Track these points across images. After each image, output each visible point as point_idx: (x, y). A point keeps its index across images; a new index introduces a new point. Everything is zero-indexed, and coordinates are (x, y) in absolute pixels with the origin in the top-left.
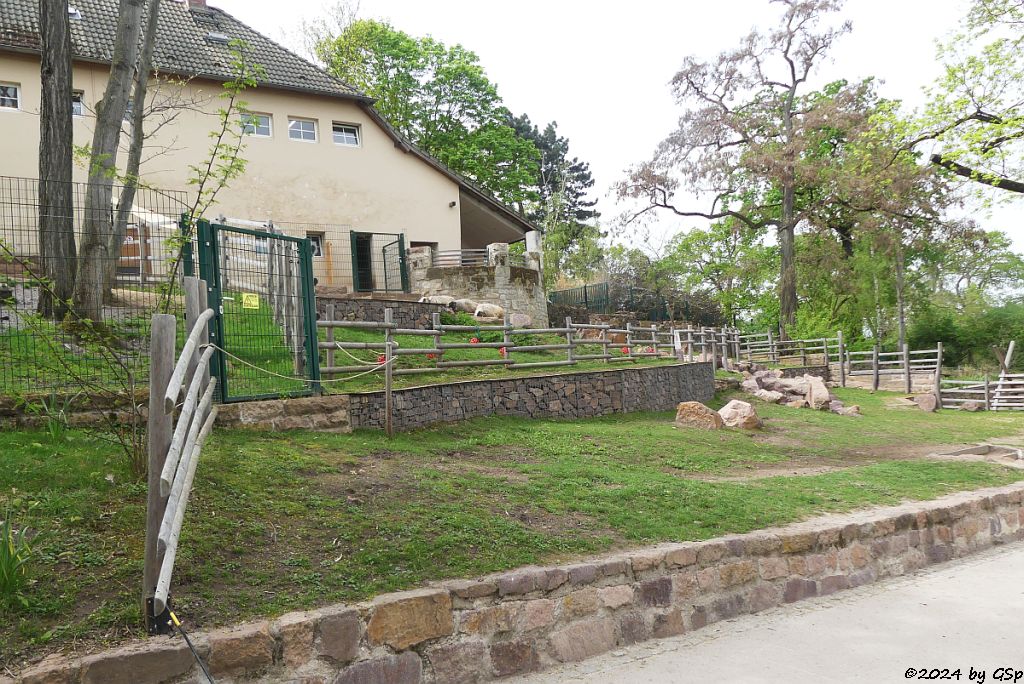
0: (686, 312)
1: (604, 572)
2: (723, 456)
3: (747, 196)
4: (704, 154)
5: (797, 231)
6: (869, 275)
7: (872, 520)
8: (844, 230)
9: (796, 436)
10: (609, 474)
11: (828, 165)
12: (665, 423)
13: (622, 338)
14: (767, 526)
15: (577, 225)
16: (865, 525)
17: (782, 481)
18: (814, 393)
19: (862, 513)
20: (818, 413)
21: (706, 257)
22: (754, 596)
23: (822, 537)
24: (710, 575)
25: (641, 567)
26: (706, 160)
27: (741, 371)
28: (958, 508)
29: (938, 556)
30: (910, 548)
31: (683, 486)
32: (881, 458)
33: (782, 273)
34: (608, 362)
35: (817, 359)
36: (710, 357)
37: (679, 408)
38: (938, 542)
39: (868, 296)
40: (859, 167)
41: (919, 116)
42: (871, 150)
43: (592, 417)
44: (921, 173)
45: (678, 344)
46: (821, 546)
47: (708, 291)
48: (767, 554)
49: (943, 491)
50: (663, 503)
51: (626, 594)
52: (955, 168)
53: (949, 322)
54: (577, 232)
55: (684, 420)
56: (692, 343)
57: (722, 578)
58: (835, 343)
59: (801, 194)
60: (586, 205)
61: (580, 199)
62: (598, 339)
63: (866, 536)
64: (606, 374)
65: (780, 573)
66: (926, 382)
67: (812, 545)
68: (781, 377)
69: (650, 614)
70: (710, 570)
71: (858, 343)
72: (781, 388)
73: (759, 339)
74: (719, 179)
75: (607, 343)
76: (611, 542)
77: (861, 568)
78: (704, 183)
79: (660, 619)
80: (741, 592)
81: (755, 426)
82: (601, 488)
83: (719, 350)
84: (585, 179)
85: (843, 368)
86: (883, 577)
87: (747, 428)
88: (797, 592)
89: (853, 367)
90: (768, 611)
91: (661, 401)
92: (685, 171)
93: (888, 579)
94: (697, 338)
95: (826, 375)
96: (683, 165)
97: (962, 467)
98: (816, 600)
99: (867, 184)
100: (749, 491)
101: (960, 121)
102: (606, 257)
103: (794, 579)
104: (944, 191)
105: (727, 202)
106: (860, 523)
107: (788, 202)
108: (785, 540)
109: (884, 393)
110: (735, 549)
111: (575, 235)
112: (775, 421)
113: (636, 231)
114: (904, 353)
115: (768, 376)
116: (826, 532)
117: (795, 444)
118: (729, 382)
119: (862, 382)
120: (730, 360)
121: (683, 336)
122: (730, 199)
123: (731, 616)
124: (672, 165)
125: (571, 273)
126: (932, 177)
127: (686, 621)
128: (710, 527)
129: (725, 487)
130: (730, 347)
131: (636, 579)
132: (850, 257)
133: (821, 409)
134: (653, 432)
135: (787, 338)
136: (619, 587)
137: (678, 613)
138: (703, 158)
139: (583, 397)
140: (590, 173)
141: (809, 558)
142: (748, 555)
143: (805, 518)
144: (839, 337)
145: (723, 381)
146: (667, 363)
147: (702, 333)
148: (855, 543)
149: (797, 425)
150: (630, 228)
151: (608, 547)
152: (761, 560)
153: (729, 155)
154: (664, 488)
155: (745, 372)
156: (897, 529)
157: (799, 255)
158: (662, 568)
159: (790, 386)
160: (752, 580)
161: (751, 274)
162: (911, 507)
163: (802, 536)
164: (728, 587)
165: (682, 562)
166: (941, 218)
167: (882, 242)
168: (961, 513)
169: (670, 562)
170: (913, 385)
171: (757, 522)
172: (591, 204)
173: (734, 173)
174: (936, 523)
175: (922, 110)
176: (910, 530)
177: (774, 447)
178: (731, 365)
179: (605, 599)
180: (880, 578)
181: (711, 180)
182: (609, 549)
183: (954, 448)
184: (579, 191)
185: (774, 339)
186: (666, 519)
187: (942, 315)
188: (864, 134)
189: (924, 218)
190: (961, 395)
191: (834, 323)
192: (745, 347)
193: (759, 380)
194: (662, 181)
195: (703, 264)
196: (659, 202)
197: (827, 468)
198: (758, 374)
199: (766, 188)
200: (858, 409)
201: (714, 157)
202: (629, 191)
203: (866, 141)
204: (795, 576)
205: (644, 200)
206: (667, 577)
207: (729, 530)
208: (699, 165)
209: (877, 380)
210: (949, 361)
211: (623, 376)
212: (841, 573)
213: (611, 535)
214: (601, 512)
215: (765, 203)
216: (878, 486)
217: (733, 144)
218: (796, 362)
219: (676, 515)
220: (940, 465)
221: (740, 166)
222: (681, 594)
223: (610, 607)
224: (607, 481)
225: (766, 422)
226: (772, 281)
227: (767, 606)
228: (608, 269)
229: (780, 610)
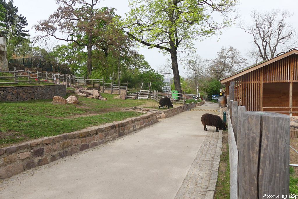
0: (59, 69)
1: (20, 148)
2: (66, 112)
3: (78, 36)
4: (66, 21)
5: (92, 49)
6: (111, 63)
7: (105, 127)
8: (106, 50)
9: (89, 106)
10: (26, 118)
11: (102, 30)
12: (49, 103)
13: (36, 76)
14: (76, 131)
15: (21, 38)
16: (103, 128)
17: (82, 118)
18: (95, 94)
19: (103, 125)
20: (96, 100)
21: (66, 53)
22: (71, 150)
23: (91, 132)
24: (57, 145)
25: (33, 145)
26: (66, 23)
27: (75, 88)
28: (126, 122)
29: (121, 135)
30: (114, 133)
31: (51, 121)
32: (110, 111)
33: (88, 60)
34: (30, 83)
35: (97, 85)
36: (65, 83)
37: (54, 98)
38: (121, 131)
39: (111, 68)
40: (109, 32)
41: (124, 21)
42: (113, 28)
43: (23, 101)
44: (125, 36)
45: (55, 79)
46: (91, 134)
47: (67, 64)
48: (75, 138)
49: (123, 119)
50: (44, 126)
51: (28, 154)
52: (132, 36)
53: (130, 77)
54: (21, 40)
55: (55, 102)
56: (60, 79)
57: (61, 146)
58: (102, 80)
59: (94, 38)
60: (25, 31)
61: (22, 29)
62: (27, 76)
63: (103, 131)
64: (28, 87)
65: (79, 143)
66: (124, 92)
67: (89, 134)
68: (87, 90)
69: (36, 160)
70: (57, 144)
71: (108, 81)
72: (86, 93)
73: (81, 78)
74: (70, 29)
75: (29, 77)
76: (24, 139)
77: (101, 139)
78: (65, 30)
79: (40, 161)
80: (67, 149)
81: (77, 103)
82: (22, 123)
83: (68, 81)
84: (25, 23)
85: (104, 88)
86: (107, 141)
87: (75, 104)
88: (83, 148)
89: (106, 87)
90: (75, 154)
91: (48, 96)
92: (59, 25)
93: (108, 142)
94: (62, 77)
95: (99, 90)
96: (58, 23)
97: (129, 112)
98: (89, 149)
99: (111, 37)
100: (72, 121)
101: (134, 24)
102: (33, 50)
103: (83, 144)
104: (130, 42)
105: (73, 37)
106: (102, 128)
107: (90, 40)
108: (80, 134)
109: (114, 95)
110: (65, 138)
111: (20, 41)
112: (83, 102)
113: (42, 42)
114: (119, 84)
115: (83, 89)
116: (92, 131)
117: (88, 108)
118: (71, 91)
119: (108, 92)
120: (72, 85)
121: (57, 76)
122: (74, 36)
123: (63, 157)
124: (55, 23)
125: (19, 54)
126: (128, 38)
127: (49, 160)
128: (58, 132)
129: (64, 120)
130: (72, 81)
131: (31, 149)
132: (106, 57)
133: (97, 99)
134: (44, 105)
135: (89, 79)
136: (25, 152)
137: (46, 158)
138: (65, 22)
139: (20, 94)
140: (26, 21)
141: (87, 138)
142: (69, 139)
143: (87, 127)
144: (103, 79)
145: (69, 91)
146: (51, 84)
147: (63, 76)
148: (100, 133)
149: (89, 103)
150: (40, 41)
151: (22, 140)
152: (73, 140)
153: (73, 23)
154: (45, 121)
155: (76, 88)
156: (111, 129)
157: (93, 55)
158: (41, 145)
159: (89, 92)
160: (70, 146)
161: (80, 60)
162: (115, 123)
163: (86, 132)
164: (63, 148)
165: (48, 142)
166: (129, 49)
167: (115, 54)
168: (127, 124)
169: (43, 143)
170: (121, 93)
171: (73, 130)
172: (27, 31)
173: (75, 28)
174: (121, 127)
175: (125, 19)
176: (114, 129)
177: (82, 109)
178: (72, 86)
179: (20, 157)
180: (106, 142)
181: (67, 29)
182: (22, 141)
183: (128, 108)
184: (22, 26)
185: (85, 79)
186: (44, 131)
187: (129, 75)
188: (111, 23)
189: (125, 49)
190: (131, 95)
191: (102, 75)
192: (76, 81)
193: (80, 90)
194: (51, 27)
195: (65, 55)
196: (50, 34)
197: (96, 114)
198: (80, 89)
199: (84, 35)
200: (107, 99)
201: (68, 22)
202: (39, 29)
203: (111, 25)
204: (83, 143)
205: (45, 33)
206: (42, 148)
207: (64, 132)
208: (64, 24)
209: (112, 91)
210: (130, 87)
211: (35, 88)
212: (96, 142)
213: (24, 136)
214: (21, 130)
215: (84, 39)
216: (108, 118)
217: (74, 19)
218: (91, 86)
219: (48, 129)
220: (124, 112)
221: (76, 27)
222: (47, 152)
223: (22, 159)
224: (25, 120)
225: (80, 102)
226: (86, 62)
227: (75, 153)
228: (34, 54)
229: (78, 153)
